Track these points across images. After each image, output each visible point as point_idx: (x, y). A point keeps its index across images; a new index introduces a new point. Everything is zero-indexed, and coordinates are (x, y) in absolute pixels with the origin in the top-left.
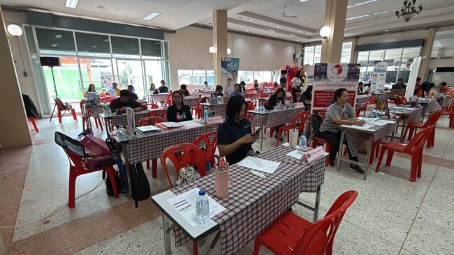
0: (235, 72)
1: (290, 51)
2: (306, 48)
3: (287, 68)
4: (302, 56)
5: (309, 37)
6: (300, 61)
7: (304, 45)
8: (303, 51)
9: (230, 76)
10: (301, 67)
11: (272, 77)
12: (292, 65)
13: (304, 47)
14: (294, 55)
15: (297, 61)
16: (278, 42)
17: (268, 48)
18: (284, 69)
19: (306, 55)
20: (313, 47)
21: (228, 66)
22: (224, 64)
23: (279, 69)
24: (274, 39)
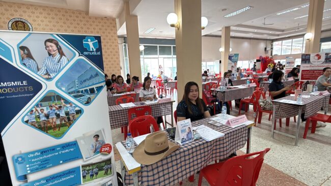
0: (235, 62)
1: (262, 45)
2: (275, 43)
3: (260, 58)
4: (272, 48)
5: (278, 35)
6: (270, 52)
7: (273, 41)
8: (272, 45)
9: (233, 64)
10: (271, 56)
11: (249, 64)
12: (264, 56)
13: (272, 42)
14: (266, 49)
15: (268, 53)
16: (254, 40)
17: (246, 44)
18: (258, 59)
19: (274, 47)
20: (281, 42)
21: (232, 58)
22: (230, 58)
23: (254, 59)
24: (250, 39)
